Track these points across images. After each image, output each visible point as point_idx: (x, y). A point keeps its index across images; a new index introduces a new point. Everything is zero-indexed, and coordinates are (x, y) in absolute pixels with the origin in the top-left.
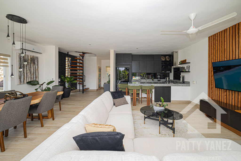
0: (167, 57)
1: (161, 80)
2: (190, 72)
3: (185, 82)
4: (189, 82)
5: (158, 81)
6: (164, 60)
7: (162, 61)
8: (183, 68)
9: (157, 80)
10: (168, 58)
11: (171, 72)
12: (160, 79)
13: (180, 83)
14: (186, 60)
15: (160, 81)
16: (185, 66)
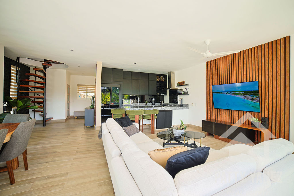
0: (162, 77)
1: (156, 104)
2: (188, 94)
3: (183, 105)
4: (188, 105)
5: (152, 105)
6: (159, 80)
7: (157, 82)
8: (181, 90)
9: (151, 103)
10: (163, 79)
11: (166, 94)
12: (155, 102)
13: (179, 106)
14: (184, 82)
15: (154, 105)
16: (183, 88)
